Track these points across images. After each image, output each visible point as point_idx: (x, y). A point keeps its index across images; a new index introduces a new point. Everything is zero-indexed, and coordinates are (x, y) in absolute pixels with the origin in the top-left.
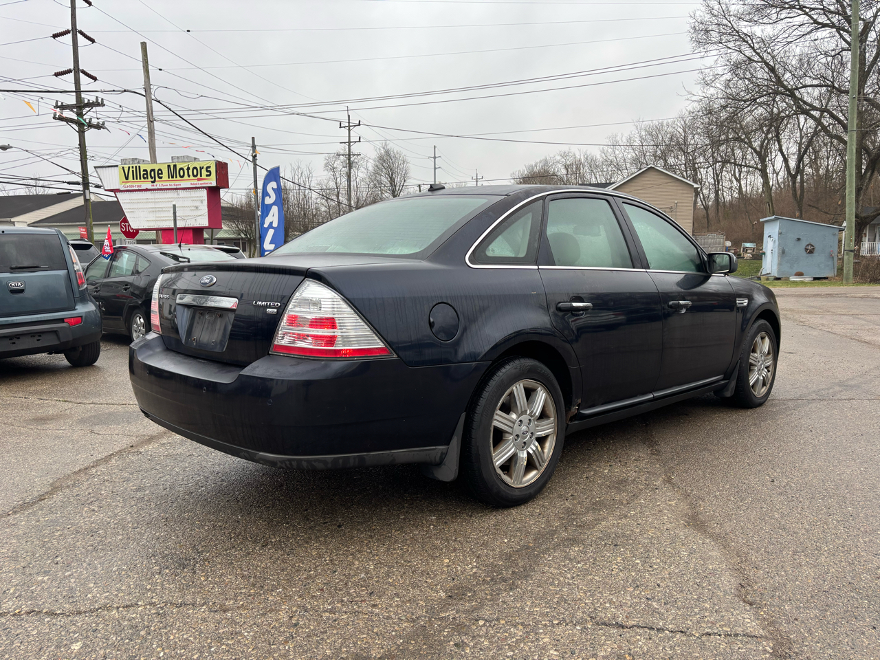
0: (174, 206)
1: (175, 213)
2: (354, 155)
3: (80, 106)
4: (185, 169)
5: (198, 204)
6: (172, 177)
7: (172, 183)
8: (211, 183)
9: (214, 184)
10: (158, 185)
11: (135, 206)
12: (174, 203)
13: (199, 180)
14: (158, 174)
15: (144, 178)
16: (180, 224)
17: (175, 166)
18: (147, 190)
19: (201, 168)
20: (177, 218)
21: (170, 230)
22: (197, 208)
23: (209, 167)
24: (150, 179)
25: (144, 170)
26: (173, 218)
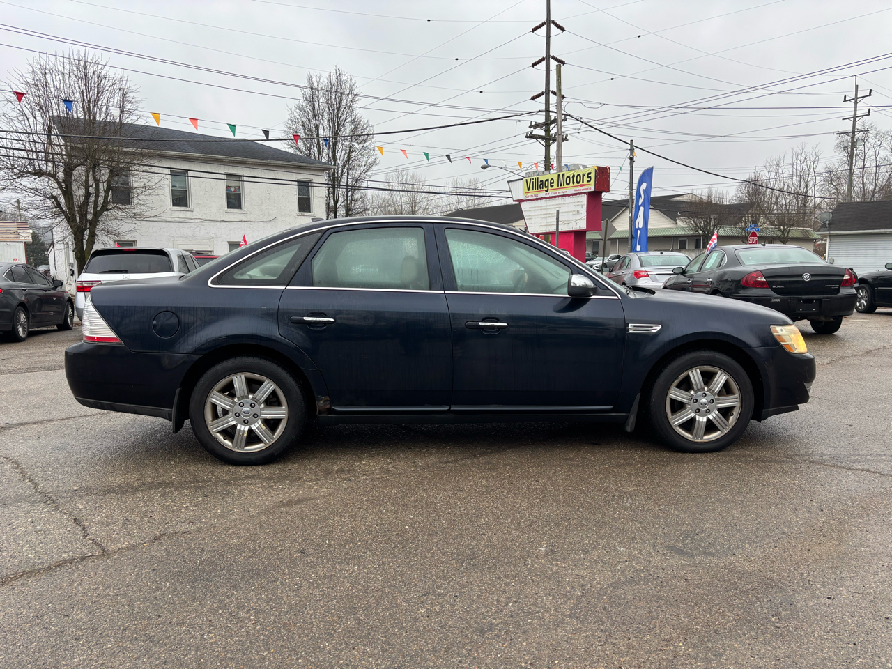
0: (558, 212)
1: (558, 219)
2: (860, 132)
3: (548, 123)
4: (571, 176)
5: (579, 208)
6: (561, 185)
7: (560, 191)
8: (590, 189)
9: (593, 189)
10: (550, 193)
11: (533, 213)
12: (557, 209)
13: (581, 186)
14: (551, 183)
15: (541, 188)
16: (562, 228)
17: (563, 175)
18: (542, 198)
19: (584, 175)
20: (560, 223)
21: (552, 234)
22: (578, 212)
23: (590, 173)
24: (545, 189)
25: (541, 181)
26: (556, 223)
